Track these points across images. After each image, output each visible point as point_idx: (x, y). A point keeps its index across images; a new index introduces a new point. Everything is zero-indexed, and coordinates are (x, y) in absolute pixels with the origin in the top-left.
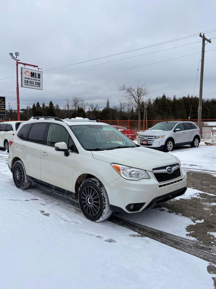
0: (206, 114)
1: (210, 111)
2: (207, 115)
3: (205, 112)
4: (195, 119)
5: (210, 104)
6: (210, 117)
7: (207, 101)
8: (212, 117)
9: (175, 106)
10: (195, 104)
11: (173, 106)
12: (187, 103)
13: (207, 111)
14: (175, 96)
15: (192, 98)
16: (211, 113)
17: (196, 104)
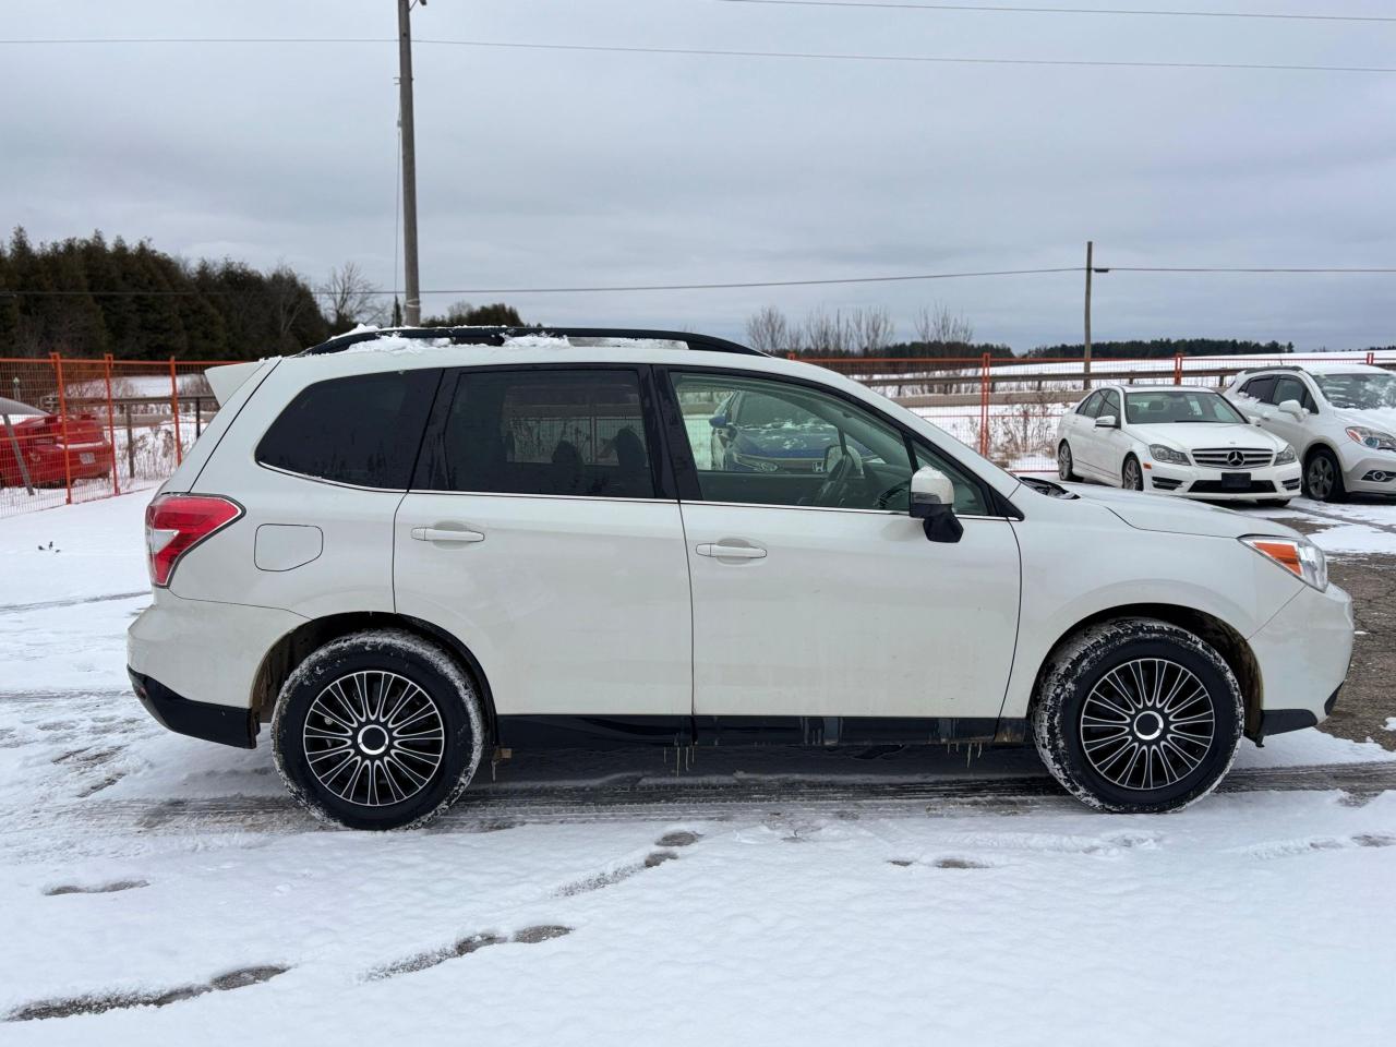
0: (206, 336)
1: (222, 319)
2: (213, 340)
3: (200, 324)
4: (156, 360)
5: (219, 287)
6: (227, 350)
7: (199, 273)
8: (233, 349)
9: (39, 286)
10: (146, 281)
11: (23, 287)
12: (101, 273)
13: (212, 323)
14: (21, 230)
15: (121, 250)
16: (230, 334)
17: (150, 283)
